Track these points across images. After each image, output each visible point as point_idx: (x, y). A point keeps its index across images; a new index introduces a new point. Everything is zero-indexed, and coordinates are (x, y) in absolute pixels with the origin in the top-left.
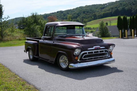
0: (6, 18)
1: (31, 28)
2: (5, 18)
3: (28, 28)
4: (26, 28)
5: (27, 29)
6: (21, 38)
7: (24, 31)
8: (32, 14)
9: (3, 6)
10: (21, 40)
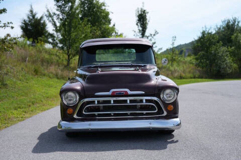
0: (153, 35)
1: (211, 53)
2: (151, 35)
3: (206, 54)
4: (201, 53)
5: (204, 55)
6: (184, 75)
7: (197, 59)
8: (224, 21)
9: (148, 13)
10: (184, 78)
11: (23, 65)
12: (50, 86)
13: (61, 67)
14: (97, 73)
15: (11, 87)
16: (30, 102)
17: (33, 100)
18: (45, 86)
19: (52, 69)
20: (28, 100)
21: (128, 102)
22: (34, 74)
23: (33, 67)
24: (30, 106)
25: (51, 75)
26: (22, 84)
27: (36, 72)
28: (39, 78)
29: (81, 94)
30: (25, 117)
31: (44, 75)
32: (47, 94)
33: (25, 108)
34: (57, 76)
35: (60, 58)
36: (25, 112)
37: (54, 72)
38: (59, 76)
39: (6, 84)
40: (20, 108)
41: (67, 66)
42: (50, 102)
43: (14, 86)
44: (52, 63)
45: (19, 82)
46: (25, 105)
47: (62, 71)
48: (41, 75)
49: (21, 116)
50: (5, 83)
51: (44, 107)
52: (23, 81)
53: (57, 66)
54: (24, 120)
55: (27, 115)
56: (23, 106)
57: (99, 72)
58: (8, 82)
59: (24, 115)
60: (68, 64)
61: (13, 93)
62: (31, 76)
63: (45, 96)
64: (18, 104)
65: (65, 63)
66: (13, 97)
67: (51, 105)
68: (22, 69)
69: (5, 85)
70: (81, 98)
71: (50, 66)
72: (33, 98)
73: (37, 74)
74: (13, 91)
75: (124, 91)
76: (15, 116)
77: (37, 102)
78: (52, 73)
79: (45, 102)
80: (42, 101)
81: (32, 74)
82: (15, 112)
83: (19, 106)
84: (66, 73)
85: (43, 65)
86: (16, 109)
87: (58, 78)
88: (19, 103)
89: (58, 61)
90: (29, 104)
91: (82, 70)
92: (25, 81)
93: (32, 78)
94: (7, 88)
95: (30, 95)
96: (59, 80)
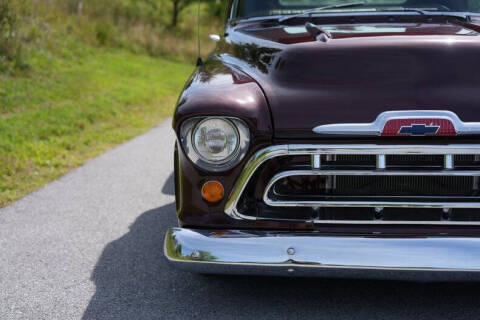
11: (70, 21)
12: (134, 74)
13: (159, 29)
14: (317, 44)
15: (41, 74)
16: (82, 116)
17: (92, 111)
18: (122, 74)
19: (139, 32)
20: (79, 111)
21: (449, 163)
22: (97, 42)
23: (93, 26)
24: (82, 127)
25: (136, 47)
26: (69, 66)
27: (102, 38)
28: (109, 55)
29: (260, 128)
30: (67, 166)
31: (120, 46)
32: (126, 93)
33: (69, 133)
34: (149, 50)
35: (155, 7)
36: (68, 148)
37: (143, 40)
38: (153, 50)
39: (27, 67)
40: (54, 133)
41: (173, 26)
42: (133, 117)
43: (46, 72)
44: (138, 18)
45: (60, 62)
46: (69, 125)
47: (161, 37)
48: (113, 46)
49: (55, 160)
50: (25, 62)
51: (119, 131)
52: (70, 59)
53: (149, 26)
54: (60, 176)
55: (72, 158)
56: (64, 127)
57: (329, 38)
58: (32, 62)
59: (64, 157)
60: (175, 21)
61: (41, 91)
62: (89, 48)
63: (121, 98)
64: (51, 123)
65: (168, 19)
66: (41, 101)
67: (136, 126)
68: (70, 29)
69: (24, 69)
70: (257, 142)
71: (134, 24)
72: (92, 106)
73: (102, 43)
74: (44, 84)
75: (436, 121)
76: (39, 159)
77: (101, 117)
78: (138, 42)
79: (121, 116)
80: (114, 114)
81: (93, 44)
82: (40, 146)
83: (53, 127)
84: (168, 43)
85: (116, 23)
86: (42, 138)
87: (152, 55)
88: (53, 119)
89: (150, 14)
90: (80, 121)
91: (243, 30)
92: (75, 59)
93: (92, 53)
94: (28, 77)
95: (86, 96)
96: (154, 61)
